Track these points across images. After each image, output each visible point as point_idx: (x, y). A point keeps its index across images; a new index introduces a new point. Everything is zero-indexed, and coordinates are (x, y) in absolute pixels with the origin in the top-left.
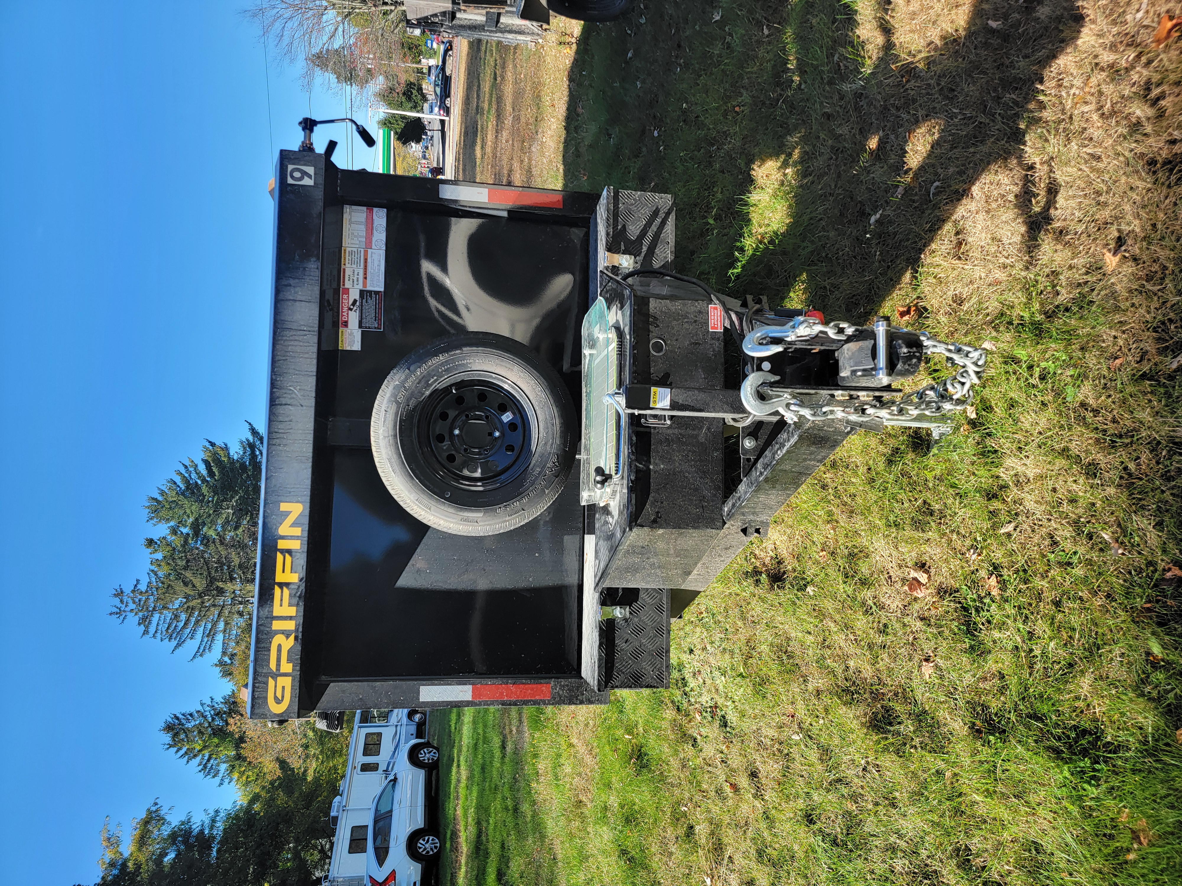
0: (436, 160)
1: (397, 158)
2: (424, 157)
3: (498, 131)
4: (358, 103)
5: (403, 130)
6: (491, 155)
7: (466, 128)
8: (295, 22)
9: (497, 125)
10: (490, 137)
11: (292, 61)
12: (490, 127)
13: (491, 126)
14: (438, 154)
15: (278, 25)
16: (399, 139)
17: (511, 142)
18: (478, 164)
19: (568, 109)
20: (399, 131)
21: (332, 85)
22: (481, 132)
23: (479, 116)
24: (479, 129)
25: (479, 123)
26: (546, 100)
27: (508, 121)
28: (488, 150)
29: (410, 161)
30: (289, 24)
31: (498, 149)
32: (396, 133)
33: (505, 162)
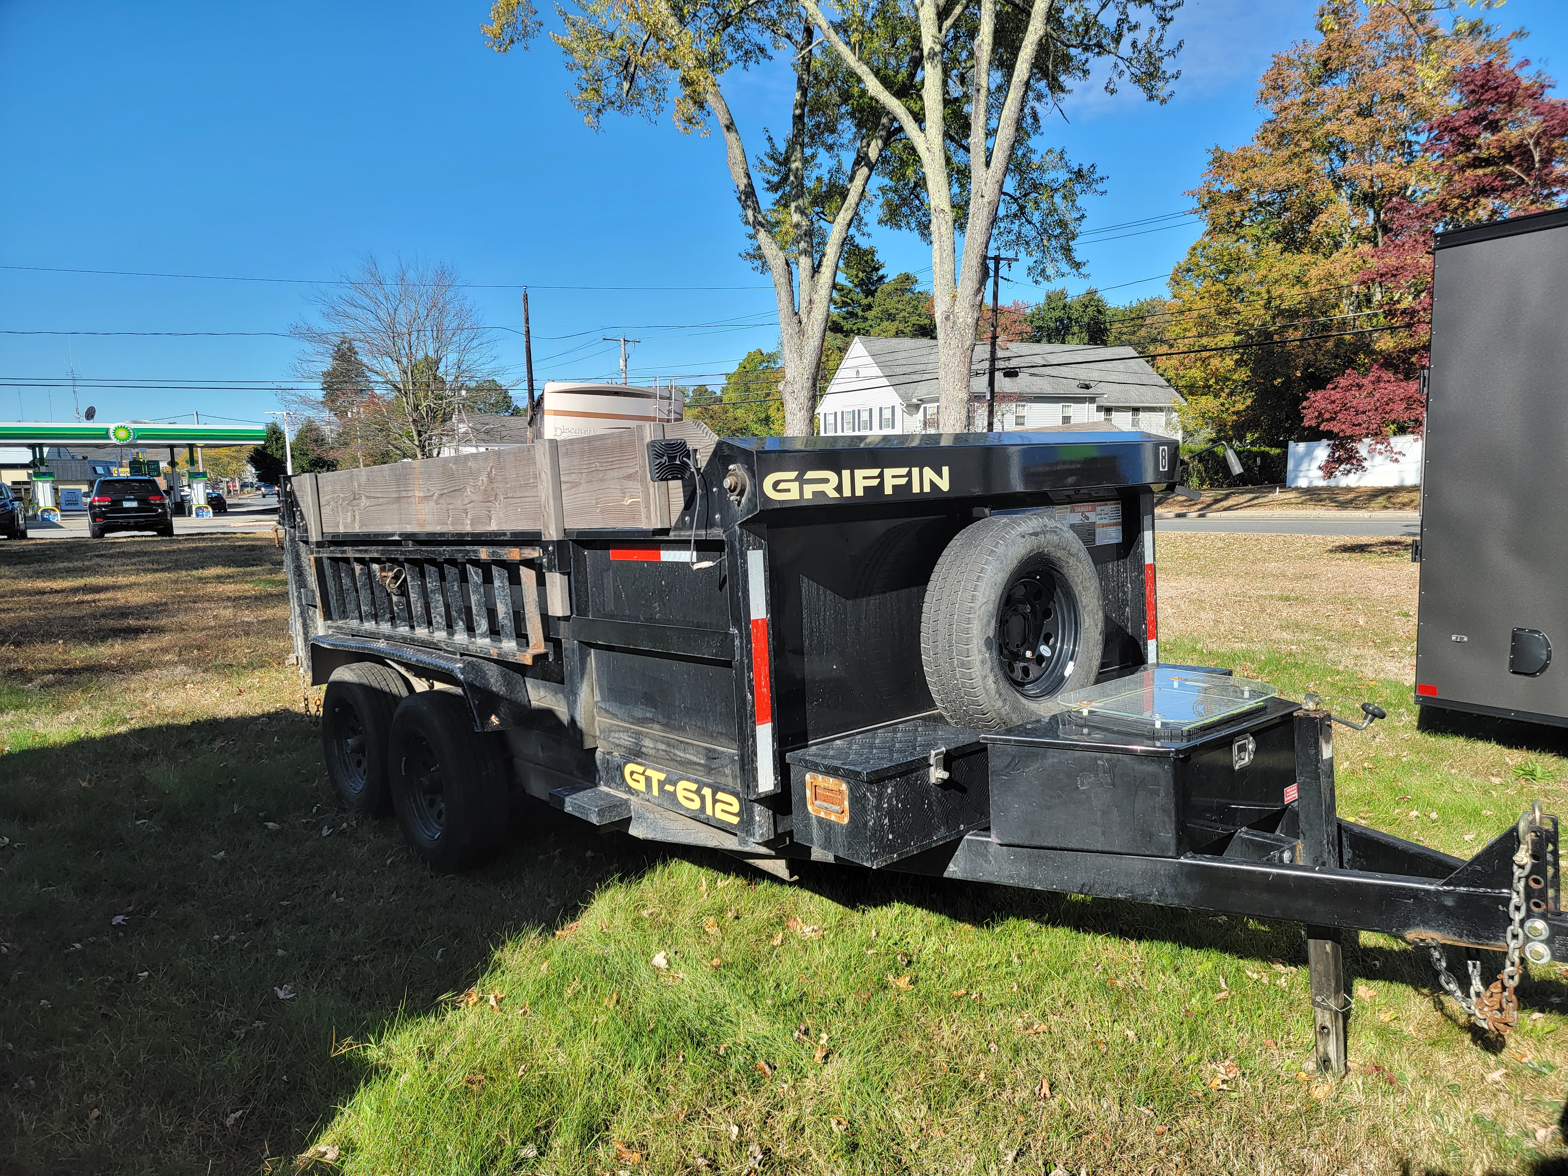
0: (241, 502)
1: (233, 449)
2: (244, 486)
3: (236, 601)
4: (289, 397)
5: (271, 456)
6: (201, 592)
7: (261, 548)
8: (376, 324)
9: (246, 598)
10: (230, 589)
11: (326, 315)
12: (246, 587)
13: (248, 588)
14: (249, 505)
15: (367, 302)
16: (256, 450)
17: (213, 624)
18: (194, 573)
19: (229, 720)
20: (269, 451)
21: (304, 365)
22: (245, 574)
23: (270, 566)
24: (248, 569)
25: (259, 568)
26: (253, 679)
27: (248, 616)
28: (210, 589)
29: (234, 466)
30: (371, 316)
31: (206, 605)
32: (264, 447)
33: (181, 618)
